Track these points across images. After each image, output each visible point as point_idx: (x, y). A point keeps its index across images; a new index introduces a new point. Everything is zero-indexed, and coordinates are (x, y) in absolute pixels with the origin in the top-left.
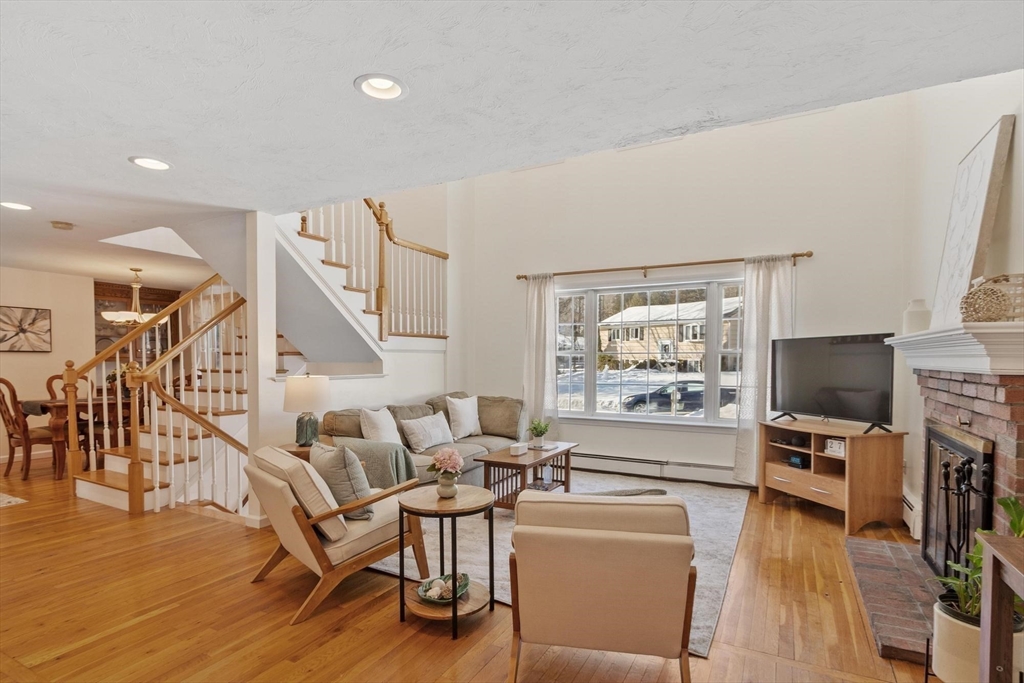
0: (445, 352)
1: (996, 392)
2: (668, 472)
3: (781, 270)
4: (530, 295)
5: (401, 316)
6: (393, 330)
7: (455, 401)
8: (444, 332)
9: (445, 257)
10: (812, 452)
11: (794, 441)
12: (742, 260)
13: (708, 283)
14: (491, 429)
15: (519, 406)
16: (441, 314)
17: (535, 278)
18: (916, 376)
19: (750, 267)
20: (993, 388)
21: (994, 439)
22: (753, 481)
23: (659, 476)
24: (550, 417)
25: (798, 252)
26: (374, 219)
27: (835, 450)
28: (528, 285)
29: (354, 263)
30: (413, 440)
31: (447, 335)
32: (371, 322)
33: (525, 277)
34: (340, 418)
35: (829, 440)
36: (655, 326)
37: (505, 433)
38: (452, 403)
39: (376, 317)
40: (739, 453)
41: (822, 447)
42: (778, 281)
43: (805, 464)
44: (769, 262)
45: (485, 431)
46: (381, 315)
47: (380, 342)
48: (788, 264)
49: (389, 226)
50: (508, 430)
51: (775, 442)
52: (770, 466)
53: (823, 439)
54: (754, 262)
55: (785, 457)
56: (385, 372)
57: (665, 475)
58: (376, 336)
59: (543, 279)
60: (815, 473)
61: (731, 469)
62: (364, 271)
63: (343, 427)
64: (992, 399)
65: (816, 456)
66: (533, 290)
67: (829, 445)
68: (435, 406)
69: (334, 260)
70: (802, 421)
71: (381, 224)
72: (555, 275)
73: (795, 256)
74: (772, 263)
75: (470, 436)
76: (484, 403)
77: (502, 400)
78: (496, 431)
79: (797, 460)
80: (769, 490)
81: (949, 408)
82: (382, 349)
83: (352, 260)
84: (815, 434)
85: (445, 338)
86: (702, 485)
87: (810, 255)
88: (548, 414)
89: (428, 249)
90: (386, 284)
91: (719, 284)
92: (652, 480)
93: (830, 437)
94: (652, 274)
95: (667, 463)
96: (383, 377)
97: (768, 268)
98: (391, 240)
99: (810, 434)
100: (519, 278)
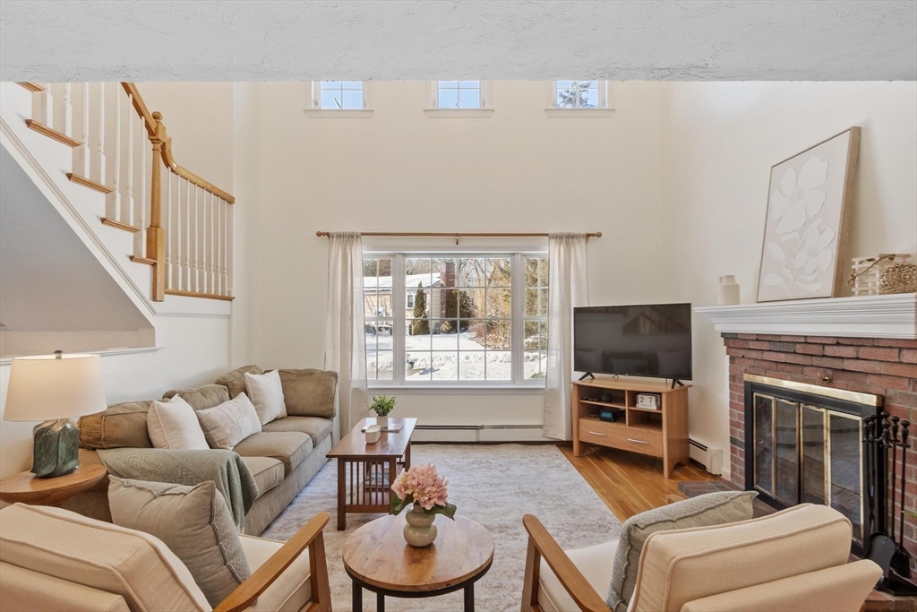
0: (229, 317)
1: (899, 354)
2: (485, 436)
3: (578, 247)
4: (333, 255)
5: (180, 268)
6: (170, 287)
7: (256, 377)
8: (229, 292)
9: (230, 201)
10: (626, 408)
11: (604, 398)
12: (547, 235)
13: (513, 254)
14: (300, 408)
15: (334, 380)
16: (224, 269)
17: (340, 236)
18: (723, 339)
19: (553, 242)
20: (897, 351)
21: (884, 394)
22: (563, 437)
23: (475, 441)
24: (357, 389)
25: (591, 232)
26: (145, 132)
27: (647, 404)
28: (331, 244)
29: (117, 186)
30: (217, 436)
31: (233, 296)
32: (142, 274)
33: (328, 234)
34: (113, 420)
35: (639, 396)
36: (369, 295)
37: (318, 412)
38: (253, 381)
39: (147, 268)
40: (547, 412)
41: (634, 402)
42: (575, 255)
43: (618, 416)
44: (567, 239)
45: (291, 412)
46: (154, 265)
47: (152, 303)
48: (583, 241)
49: (167, 146)
50: (323, 408)
51: (587, 399)
52: (584, 422)
53: (634, 395)
54: (556, 238)
55: (595, 413)
56: (157, 345)
57: (482, 439)
58: (147, 293)
59: (350, 237)
60: (629, 425)
61: (541, 427)
62: (132, 200)
63: (119, 433)
64: (897, 360)
65: (629, 410)
66: (337, 249)
67: (640, 400)
68: (232, 387)
69: (87, 177)
70: (600, 379)
71: (154, 141)
72: (362, 234)
73: (588, 235)
74: (570, 240)
75: (275, 419)
76: (288, 378)
77: (310, 373)
78: (308, 410)
79: (609, 415)
80: (582, 443)
81: (780, 366)
82: (154, 312)
83: (115, 182)
84: (629, 391)
85: (230, 299)
86: (516, 445)
87: (599, 235)
88: (354, 385)
89: (213, 187)
90: (162, 224)
91: (523, 255)
92: (468, 446)
93: (639, 393)
94: (464, 242)
95: (482, 427)
96: (156, 350)
97: (567, 243)
98: (167, 165)
99: (624, 391)
100: (319, 234)
